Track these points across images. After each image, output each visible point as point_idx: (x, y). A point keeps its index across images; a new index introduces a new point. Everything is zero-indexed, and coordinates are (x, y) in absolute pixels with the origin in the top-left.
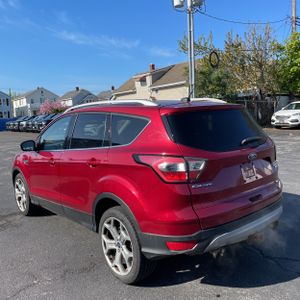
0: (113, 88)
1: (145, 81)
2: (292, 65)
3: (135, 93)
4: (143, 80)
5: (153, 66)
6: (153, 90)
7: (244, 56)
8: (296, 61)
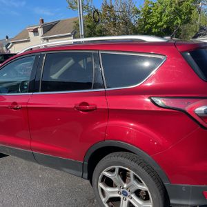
0: (7, 37)
1: (37, 32)
2: (146, 24)
3: (29, 41)
4: (35, 31)
5: (42, 20)
6: (44, 39)
7: (115, 16)
8: (149, 21)
